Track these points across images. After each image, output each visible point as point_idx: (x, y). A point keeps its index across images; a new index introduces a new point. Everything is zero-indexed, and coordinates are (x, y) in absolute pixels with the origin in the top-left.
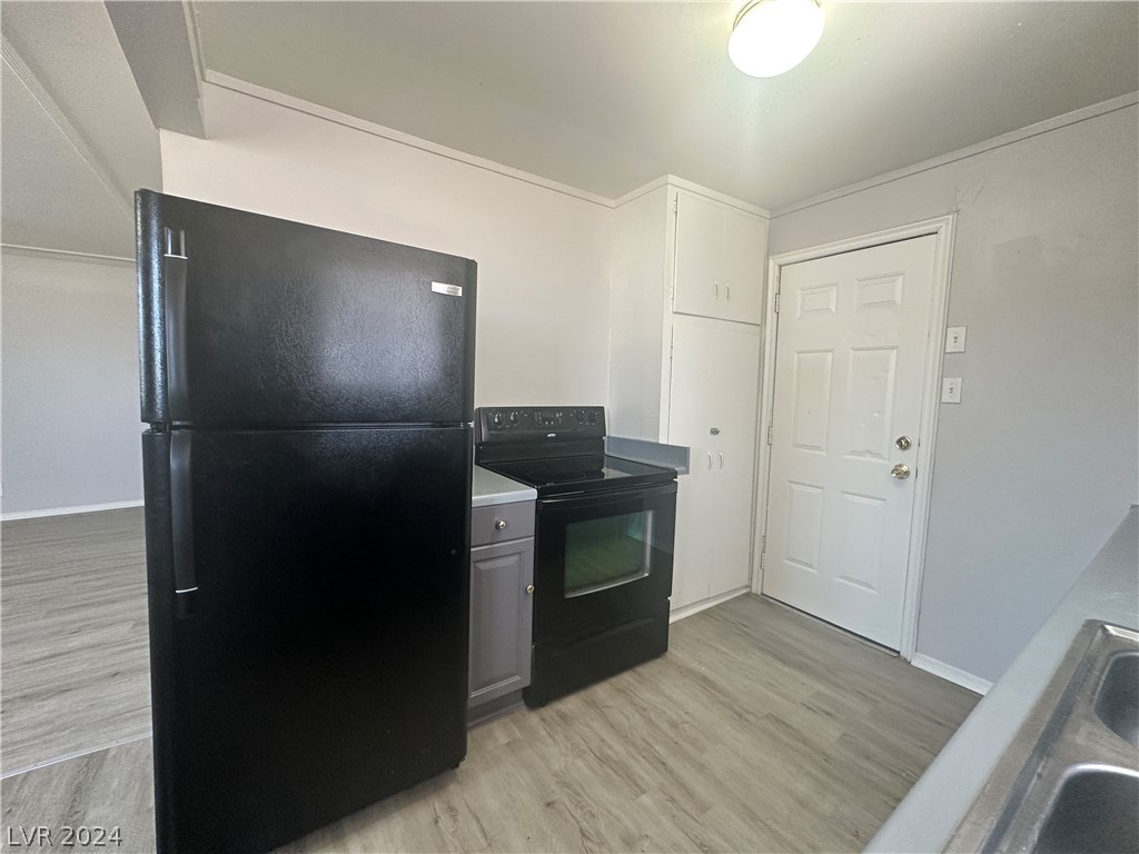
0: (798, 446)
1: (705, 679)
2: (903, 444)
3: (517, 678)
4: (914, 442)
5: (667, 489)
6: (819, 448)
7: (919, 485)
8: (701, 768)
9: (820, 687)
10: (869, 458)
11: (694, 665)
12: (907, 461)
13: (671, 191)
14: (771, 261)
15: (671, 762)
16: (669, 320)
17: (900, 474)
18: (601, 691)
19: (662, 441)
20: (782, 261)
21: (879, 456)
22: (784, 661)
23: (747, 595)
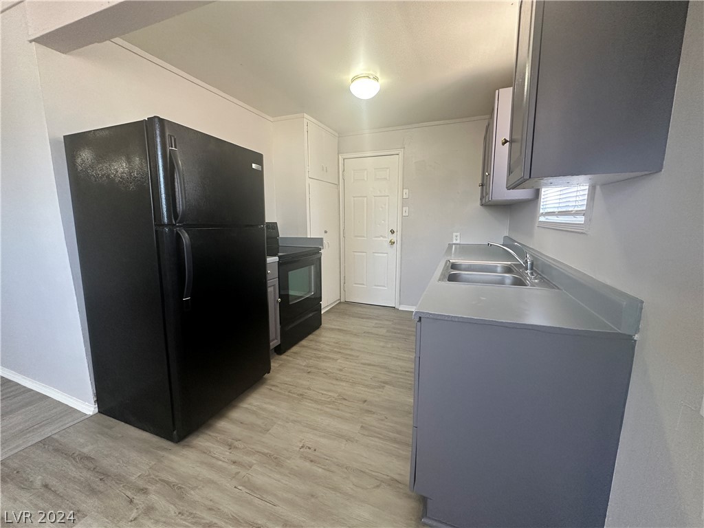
0: (356, 236)
1: (338, 329)
2: (392, 232)
3: (276, 341)
4: (395, 231)
5: (318, 256)
6: (364, 237)
7: (398, 246)
8: (352, 350)
9: (376, 322)
10: (382, 238)
11: (333, 327)
12: (393, 238)
13: (305, 121)
14: (340, 157)
15: (341, 351)
16: (308, 181)
17: (392, 243)
18: (304, 342)
19: (309, 237)
20: (345, 157)
21: (385, 237)
22: (362, 318)
23: (340, 303)
